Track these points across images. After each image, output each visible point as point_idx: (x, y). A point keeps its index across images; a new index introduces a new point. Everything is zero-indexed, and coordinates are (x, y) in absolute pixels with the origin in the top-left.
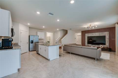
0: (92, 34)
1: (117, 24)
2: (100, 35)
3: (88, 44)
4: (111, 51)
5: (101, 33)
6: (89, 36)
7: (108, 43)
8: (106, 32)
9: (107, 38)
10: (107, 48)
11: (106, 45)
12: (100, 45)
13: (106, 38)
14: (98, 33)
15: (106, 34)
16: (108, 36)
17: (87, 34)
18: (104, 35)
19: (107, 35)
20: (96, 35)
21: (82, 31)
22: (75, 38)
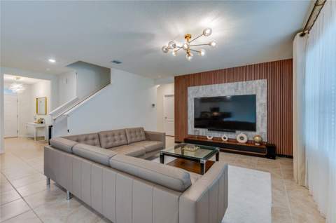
0: (211, 90)
1: (303, 35)
2: (235, 90)
3: (196, 127)
4: (274, 158)
5: (240, 83)
6: (201, 96)
7: (265, 125)
8: (257, 81)
9: (261, 104)
10: (261, 143)
11: (257, 133)
12: (237, 132)
13: (257, 104)
14: (229, 84)
15: (256, 87)
16: (265, 95)
17: (193, 88)
18: (250, 94)
19: (262, 91)
20: (223, 92)
21: (175, 78)
22: (153, 105)
